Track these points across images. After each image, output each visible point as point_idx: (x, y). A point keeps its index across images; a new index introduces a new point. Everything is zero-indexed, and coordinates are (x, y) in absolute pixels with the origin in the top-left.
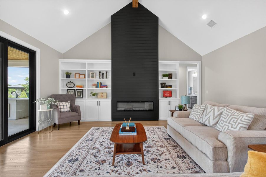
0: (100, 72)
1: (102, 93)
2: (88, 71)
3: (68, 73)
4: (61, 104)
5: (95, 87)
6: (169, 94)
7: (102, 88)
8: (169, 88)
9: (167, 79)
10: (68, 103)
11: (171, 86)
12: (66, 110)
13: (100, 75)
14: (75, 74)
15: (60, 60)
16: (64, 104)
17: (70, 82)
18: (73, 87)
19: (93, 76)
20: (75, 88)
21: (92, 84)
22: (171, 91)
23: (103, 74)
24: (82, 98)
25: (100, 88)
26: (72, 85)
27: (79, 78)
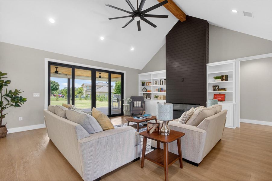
0: (161, 80)
1: (161, 96)
2: (153, 80)
3: (143, 82)
4: (136, 102)
5: (157, 91)
6: (221, 97)
7: (161, 92)
8: (222, 91)
9: (219, 81)
10: (140, 102)
11: (224, 89)
12: (138, 106)
13: (161, 82)
14: (147, 82)
15: (139, 74)
16: (137, 102)
17: (145, 88)
18: (146, 92)
19: (156, 84)
20: (147, 92)
21: (155, 89)
22: (225, 94)
23: (162, 81)
24: (151, 99)
25: (160, 92)
26: (145, 90)
27: (149, 85)
